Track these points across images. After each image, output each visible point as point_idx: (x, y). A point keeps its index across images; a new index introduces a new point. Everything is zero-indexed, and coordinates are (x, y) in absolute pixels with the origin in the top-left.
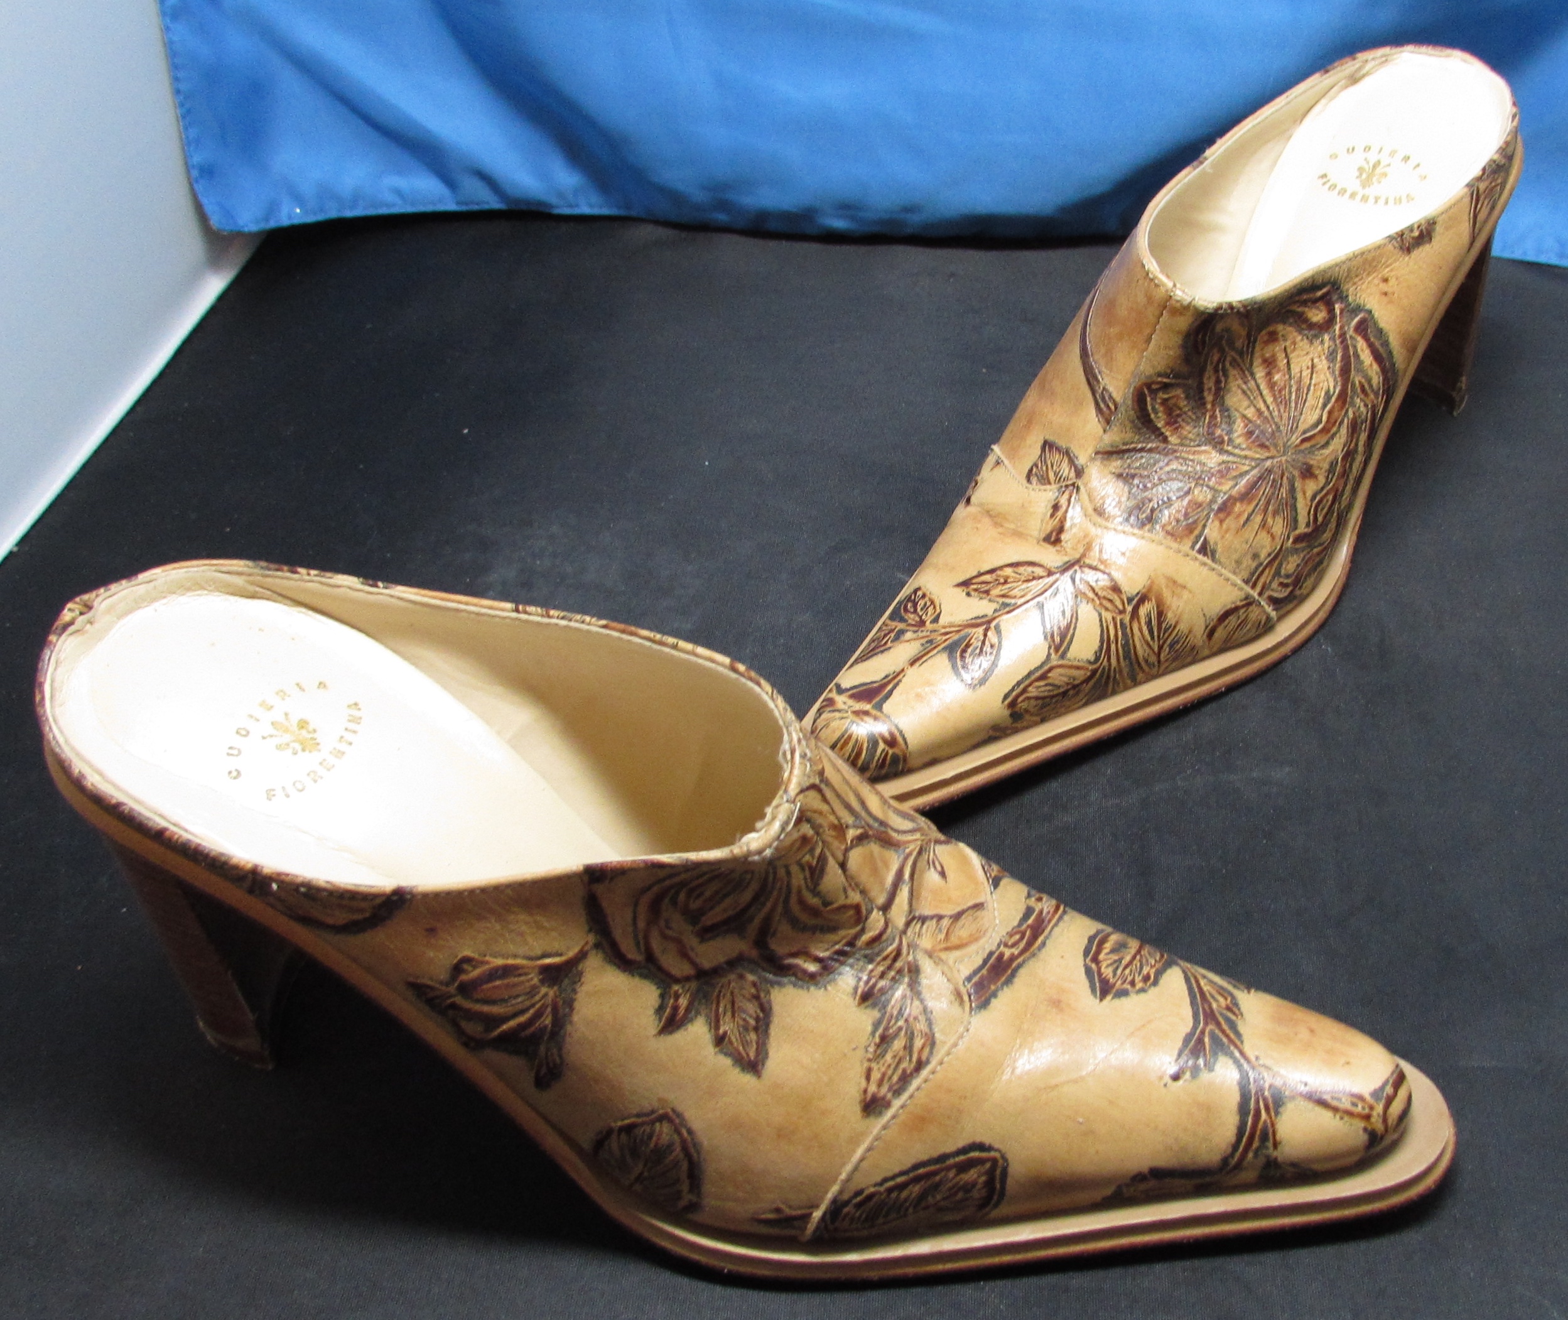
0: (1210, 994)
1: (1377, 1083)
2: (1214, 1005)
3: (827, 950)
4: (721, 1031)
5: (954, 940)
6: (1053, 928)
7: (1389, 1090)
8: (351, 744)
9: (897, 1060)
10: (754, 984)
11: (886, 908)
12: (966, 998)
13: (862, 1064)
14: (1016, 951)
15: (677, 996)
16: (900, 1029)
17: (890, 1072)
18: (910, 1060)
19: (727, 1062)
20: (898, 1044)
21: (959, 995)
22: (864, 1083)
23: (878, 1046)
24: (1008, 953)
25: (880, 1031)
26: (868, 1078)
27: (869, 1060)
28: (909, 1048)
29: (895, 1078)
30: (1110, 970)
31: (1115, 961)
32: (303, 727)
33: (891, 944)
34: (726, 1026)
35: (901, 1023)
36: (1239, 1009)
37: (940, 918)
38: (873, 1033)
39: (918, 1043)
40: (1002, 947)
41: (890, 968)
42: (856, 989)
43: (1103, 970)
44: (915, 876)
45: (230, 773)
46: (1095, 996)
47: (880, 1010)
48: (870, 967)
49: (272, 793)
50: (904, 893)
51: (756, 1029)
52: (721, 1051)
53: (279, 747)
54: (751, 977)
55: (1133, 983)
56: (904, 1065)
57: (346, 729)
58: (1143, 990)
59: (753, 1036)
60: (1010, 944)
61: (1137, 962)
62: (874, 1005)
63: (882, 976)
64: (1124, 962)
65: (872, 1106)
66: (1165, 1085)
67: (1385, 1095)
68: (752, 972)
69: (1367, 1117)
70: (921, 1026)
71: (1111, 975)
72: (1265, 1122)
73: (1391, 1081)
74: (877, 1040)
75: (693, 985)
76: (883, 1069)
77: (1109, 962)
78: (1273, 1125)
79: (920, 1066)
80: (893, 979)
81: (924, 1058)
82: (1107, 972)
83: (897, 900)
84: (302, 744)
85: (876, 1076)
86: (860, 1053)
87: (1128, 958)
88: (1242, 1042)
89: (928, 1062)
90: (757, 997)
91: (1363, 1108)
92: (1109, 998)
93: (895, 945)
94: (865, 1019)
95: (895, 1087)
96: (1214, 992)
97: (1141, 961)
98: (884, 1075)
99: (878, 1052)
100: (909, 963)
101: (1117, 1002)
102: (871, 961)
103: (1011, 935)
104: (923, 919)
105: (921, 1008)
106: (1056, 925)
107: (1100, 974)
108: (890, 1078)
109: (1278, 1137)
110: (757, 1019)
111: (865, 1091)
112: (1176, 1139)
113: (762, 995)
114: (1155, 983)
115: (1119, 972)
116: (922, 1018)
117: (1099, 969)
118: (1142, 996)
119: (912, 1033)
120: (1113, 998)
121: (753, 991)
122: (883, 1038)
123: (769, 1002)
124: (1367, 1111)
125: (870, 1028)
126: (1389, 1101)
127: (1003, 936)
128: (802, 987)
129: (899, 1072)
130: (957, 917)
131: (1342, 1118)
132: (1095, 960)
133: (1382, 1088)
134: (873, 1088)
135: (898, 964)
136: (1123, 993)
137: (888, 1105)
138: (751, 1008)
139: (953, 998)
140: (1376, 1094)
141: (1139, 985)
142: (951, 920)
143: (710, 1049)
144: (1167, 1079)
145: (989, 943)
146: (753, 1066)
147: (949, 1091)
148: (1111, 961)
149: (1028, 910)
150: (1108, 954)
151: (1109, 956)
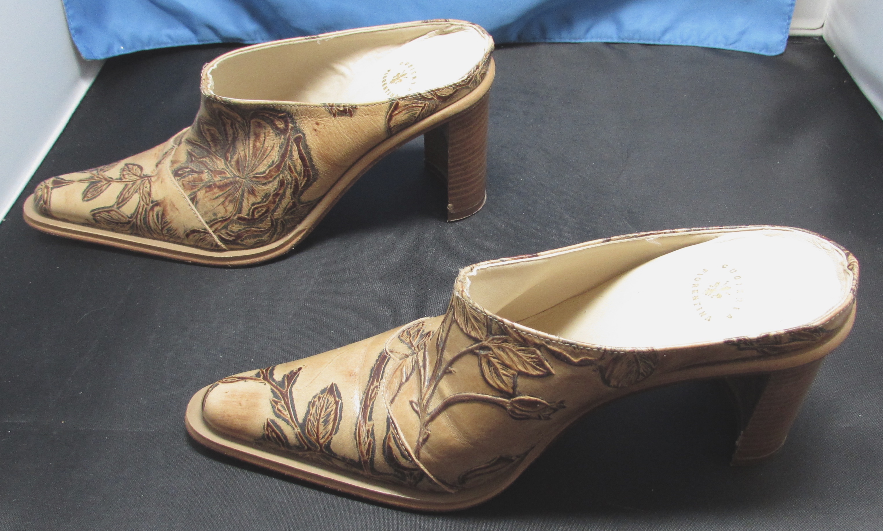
0: (285, 409)
2: (283, 402)
14: (372, 388)
24: (375, 383)
30: (330, 402)
36: (272, 405)
37: (407, 379)
40: (379, 385)
43: (333, 399)
46: (335, 384)
55: (319, 398)
58: (314, 397)
60: (375, 389)
61: (319, 413)
64: (324, 409)
71: (329, 399)
77: (331, 405)
82: (331, 399)
87: (323, 413)
92: (329, 386)
97: (317, 415)
101: (325, 386)
103: (376, 395)
106: (358, 418)
107: (334, 396)
114: (310, 403)
115: (326, 401)
117: (335, 399)
118: (314, 394)
120: (327, 386)
127: (379, 391)
132: (337, 403)
136: (323, 392)
141: (316, 399)
142: (402, 382)
145: (384, 383)
148: (329, 407)
149: (370, 419)
150: (332, 410)
151: (331, 409)
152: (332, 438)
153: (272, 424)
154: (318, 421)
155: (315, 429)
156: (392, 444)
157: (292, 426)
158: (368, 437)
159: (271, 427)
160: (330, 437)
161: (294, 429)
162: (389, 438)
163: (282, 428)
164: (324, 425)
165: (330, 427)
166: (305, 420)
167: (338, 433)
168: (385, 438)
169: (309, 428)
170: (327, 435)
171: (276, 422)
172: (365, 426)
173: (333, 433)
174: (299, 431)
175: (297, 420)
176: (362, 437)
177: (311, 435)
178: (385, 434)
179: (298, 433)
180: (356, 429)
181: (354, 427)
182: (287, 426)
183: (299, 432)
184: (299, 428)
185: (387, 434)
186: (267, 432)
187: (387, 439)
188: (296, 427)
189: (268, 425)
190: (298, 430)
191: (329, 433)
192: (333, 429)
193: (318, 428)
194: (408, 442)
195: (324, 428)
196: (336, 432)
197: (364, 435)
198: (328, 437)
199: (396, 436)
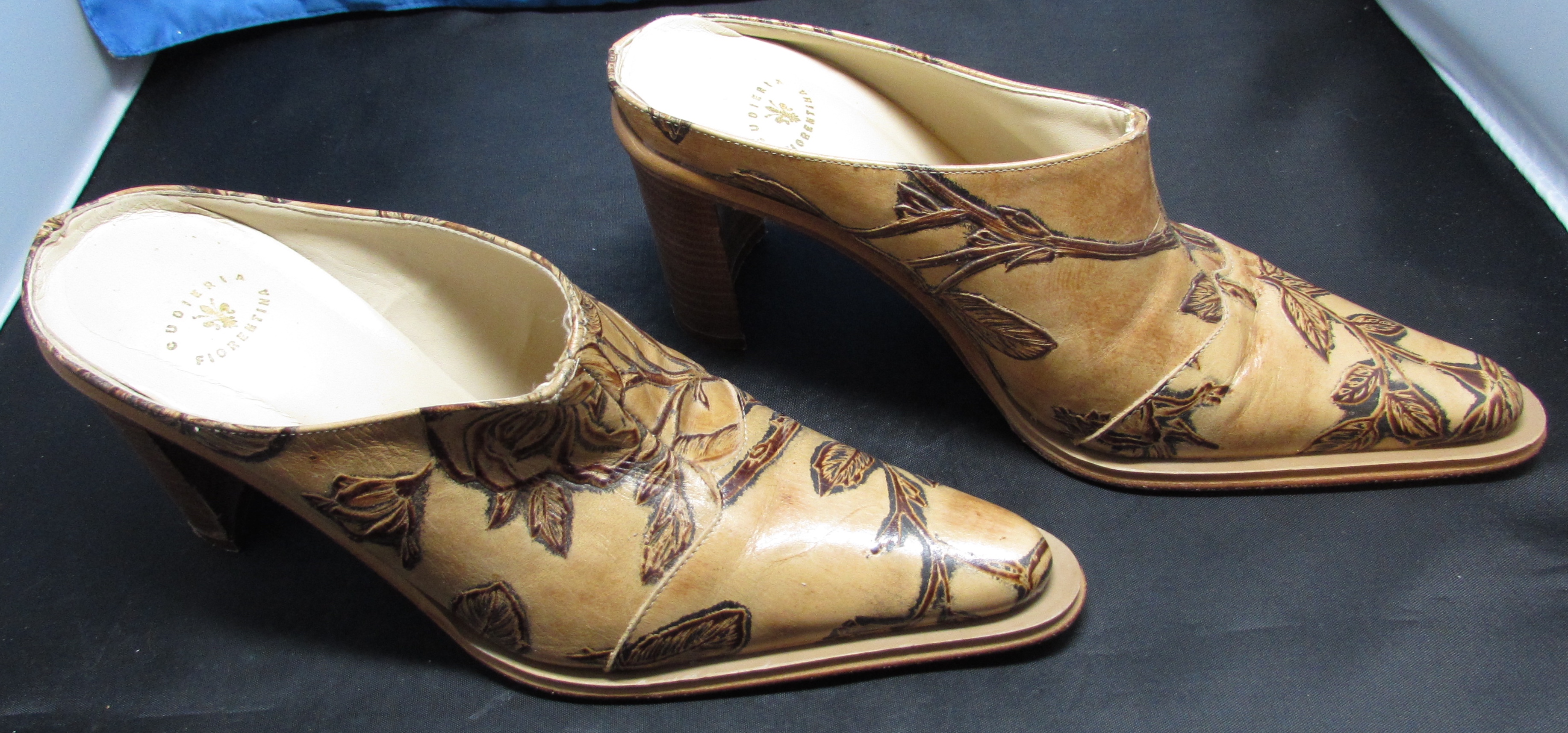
0: (904, 488)
1: (1025, 553)
2: (907, 497)
3: (614, 464)
4: (536, 525)
5: (712, 453)
6: (789, 441)
7: (1034, 557)
8: (260, 320)
9: (667, 543)
10: (560, 490)
11: (657, 432)
12: (719, 496)
13: (641, 547)
14: (759, 460)
15: (501, 501)
16: (669, 520)
17: (662, 552)
18: (677, 543)
19: (542, 547)
20: (668, 532)
21: (713, 494)
22: (642, 560)
23: (653, 533)
24: (753, 461)
25: (654, 522)
26: (646, 557)
27: (646, 544)
28: (675, 534)
29: (666, 556)
30: (830, 472)
31: (835, 465)
32: (224, 309)
33: (662, 459)
34: (540, 521)
35: (670, 516)
36: (925, 499)
37: (702, 436)
38: (649, 524)
39: (683, 530)
40: (749, 457)
41: (661, 476)
42: (636, 492)
43: (825, 472)
44: (683, 407)
45: (168, 345)
46: (818, 493)
47: (654, 507)
48: (647, 475)
49: (201, 359)
50: (672, 419)
51: (562, 523)
52: (537, 540)
53: (206, 325)
54: (557, 486)
55: (846, 482)
56: (672, 546)
57: (258, 310)
58: (854, 487)
59: (560, 528)
60: (755, 454)
61: (851, 466)
62: (650, 503)
63: (656, 482)
64: (841, 466)
65: (649, 577)
66: (867, 557)
67: (1031, 560)
68: (558, 481)
69: (1017, 578)
70: (685, 518)
71: (830, 476)
72: (941, 583)
73: (1036, 551)
74: (652, 529)
75: (514, 493)
76: (657, 550)
77: (829, 466)
78: (947, 584)
79: (684, 547)
80: (664, 483)
81: (687, 541)
82: (827, 474)
83: (666, 426)
84: (223, 322)
85: (652, 554)
86: (640, 537)
87: (844, 463)
88: (926, 524)
89: (689, 544)
90: (561, 500)
91: (1014, 571)
92: (828, 493)
93: (664, 459)
94: (643, 514)
95: (666, 563)
96: (907, 487)
97: (854, 466)
98: (657, 554)
99: (653, 537)
100: (676, 472)
101: (833, 495)
102: (647, 471)
103: (756, 448)
104: (688, 439)
105: (685, 504)
106: (792, 439)
107: (822, 475)
108: (662, 556)
109: (951, 594)
110: (563, 516)
111: (644, 566)
112: (875, 596)
113: (566, 498)
114: (863, 482)
115: (836, 474)
116: (686, 512)
117: (822, 471)
118: (853, 491)
119: (678, 523)
120: (831, 493)
121: (559, 495)
122: (656, 527)
123: (572, 503)
124: (1017, 573)
125: (646, 520)
126: (1034, 565)
127: (750, 449)
128: (595, 492)
129: (669, 552)
130: (715, 435)
131: (998, 579)
132: (819, 465)
133: (1029, 556)
134: (649, 564)
135: (667, 473)
136: (839, 489)
137: (661, 576)
138: (558, 508)
139: (709, 497)
140: (1024, 561)
141: (851, 483)
142: (711, 438)
143: (528, 539)
144: (869, 553)
145: (739, 455)
146: (561, 550)
147: (706, 565)
148: (832, 465)
149: (772, 429)
150: (829, 460)
151: (830, 462)
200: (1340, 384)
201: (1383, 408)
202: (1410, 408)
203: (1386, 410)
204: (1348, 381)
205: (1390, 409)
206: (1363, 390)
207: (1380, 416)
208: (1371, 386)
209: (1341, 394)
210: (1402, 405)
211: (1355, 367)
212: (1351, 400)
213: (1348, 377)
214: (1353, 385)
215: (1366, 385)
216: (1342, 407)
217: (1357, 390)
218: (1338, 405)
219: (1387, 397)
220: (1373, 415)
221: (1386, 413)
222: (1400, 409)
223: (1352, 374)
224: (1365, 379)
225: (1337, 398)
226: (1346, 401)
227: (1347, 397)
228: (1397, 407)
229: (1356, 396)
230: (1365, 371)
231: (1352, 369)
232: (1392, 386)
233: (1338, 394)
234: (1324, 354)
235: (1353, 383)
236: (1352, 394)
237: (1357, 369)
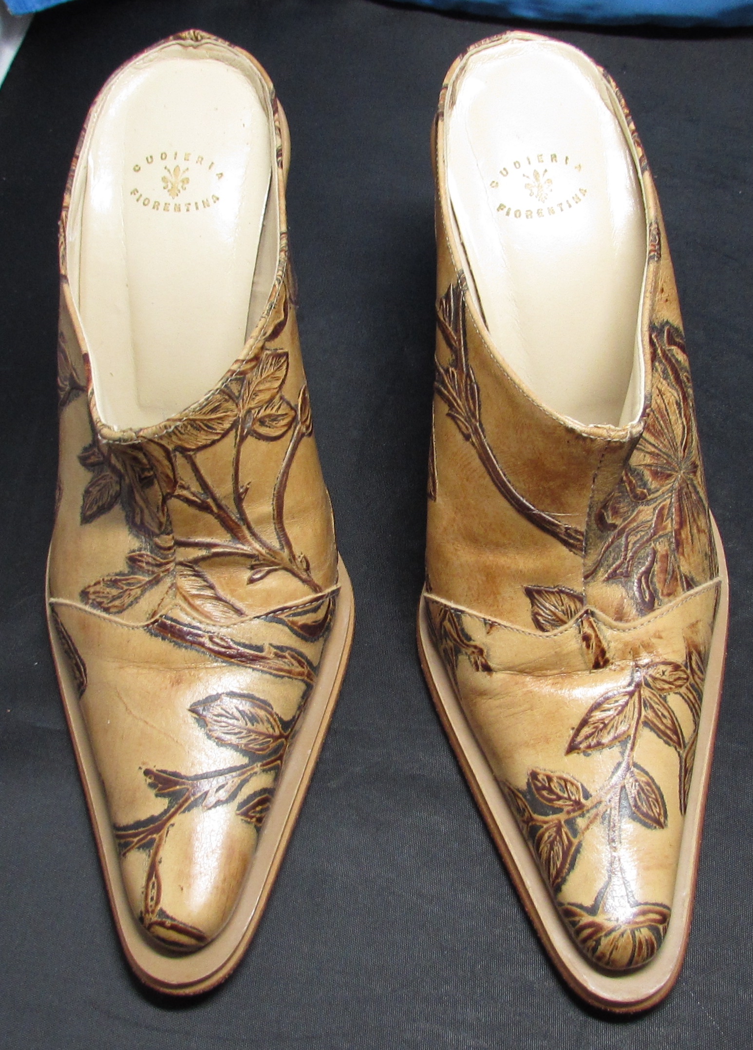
152: (277, 715)
153: (245, 808)
154: (249, 731)
155: (261, 738)
156: (301, 620)
157: (251, 776)
158: (284, 657)
159: (248, 810)
160: (275, 716)
161: (256, 773)
162: (293, 623)
163: (252, 792)
164: (258, 722)
165: (262, 713)
166: (245, 752)
167: (272, 703)
168: (292, 629)
169: (258, 747)
170: (271, 720)
171: (242, 801)
172: (269, 659)
173: (270, 710)
174: (259, 764)
175: (243, 767)
176: (282, 666)
177: (268, 747)
178: (287, 629)
179: (262, 768)
180: (271, 674)
181: (268, 676)
182: (250, 782)
183: (261, 766)
184: (255, 765)
185: (287, 625)
186: (254, 820)
187: (291, 627)
188: (253, 769)
189: (245, 814)
190: (258, 767)
191: (269, 716)
192: (266, 710)
193: (260, 734)
194: (302, 597)
195: (261, 723)
196: (270, 705)
197: (281, 662)
198: (275, 720)
199: (292, 612)
200: (549, 773)
201: (546, 822)
202: (556, 848)
203: (545, 826)
204: (555, 780)
205: (547, 829)
206: (554, 797)
207: (538, 824)
208: (561, 802)
209: (540, 777)
210: (555, 838)
211: (575, 782)
212: (538, 789)
213: (560, 778)
214: (554, 786)
215: (559, 798)
216: (528, 784)
217: (551, 791)
218: (528, 780)
219: (556, 821)
220: (535, 816)
221: (542, 827)
222: (551, 839)
223: (566, 781)
224: (566, 795)
225: (534, 775)
226: (535, 785)
227: (539, 785)
228: (551, 835)
229: (545, 793)
230: (575, 792)
231: (572, 779)
232: (571, 823)
233: (538, 774)
234: (572, 748)
235: (557, 785)
236: (544, 788)
237: (572, 784)
